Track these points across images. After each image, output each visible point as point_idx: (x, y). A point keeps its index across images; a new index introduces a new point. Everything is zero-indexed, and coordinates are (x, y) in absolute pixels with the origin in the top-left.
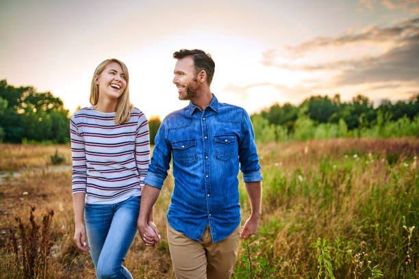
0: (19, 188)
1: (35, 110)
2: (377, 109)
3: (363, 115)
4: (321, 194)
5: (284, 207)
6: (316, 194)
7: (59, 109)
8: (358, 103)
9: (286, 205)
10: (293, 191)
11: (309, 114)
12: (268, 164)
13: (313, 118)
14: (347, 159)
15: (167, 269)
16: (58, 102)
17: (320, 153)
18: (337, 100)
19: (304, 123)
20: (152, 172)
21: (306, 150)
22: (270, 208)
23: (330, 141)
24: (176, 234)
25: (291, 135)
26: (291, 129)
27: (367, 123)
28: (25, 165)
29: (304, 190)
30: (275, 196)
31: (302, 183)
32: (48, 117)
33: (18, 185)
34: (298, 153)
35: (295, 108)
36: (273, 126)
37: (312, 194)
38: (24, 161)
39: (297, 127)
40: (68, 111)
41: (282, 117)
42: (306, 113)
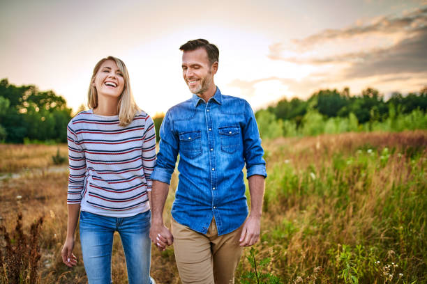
0: (16, 190)
1: (37, 109)
2: (388, 103)
3: (375, 108)
4: (336, 193)
5: (297, 207)
6: (330, 192)
7: (62, 107)
8: (368, 97)
9: (299, 205)
10: (305, 190)
11: (318, 108)
12: (278, 161)
13: (322, 112)
14: (360, 154)
15: (170, 279)
16: (61, 101)
17: (332, 148)
18: (346, 94)
19: (314, 118)
20: (162, 167)
21: (318, 146)
22: (282, 208)
23: (342, 137)
24: (180, 228)
25: (300, 129)
26: (299, 124)
27: (378, 116)
28: (25, 166)
29: (317, 189)
30: (286, 195)
31: (315, 180)
32: (51, 116)
33: (16, 188)
34: (308, 149)
35: (304, 102)
36: (280, 121)
37: (326, 193)
38: (25, 161)
39: (306, 121)
40: (71, 110)
41: (290, 112)
42: (315, 107)
